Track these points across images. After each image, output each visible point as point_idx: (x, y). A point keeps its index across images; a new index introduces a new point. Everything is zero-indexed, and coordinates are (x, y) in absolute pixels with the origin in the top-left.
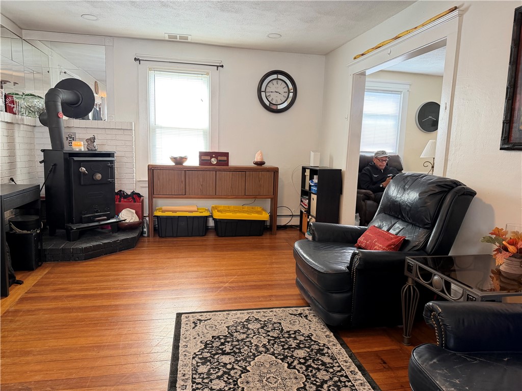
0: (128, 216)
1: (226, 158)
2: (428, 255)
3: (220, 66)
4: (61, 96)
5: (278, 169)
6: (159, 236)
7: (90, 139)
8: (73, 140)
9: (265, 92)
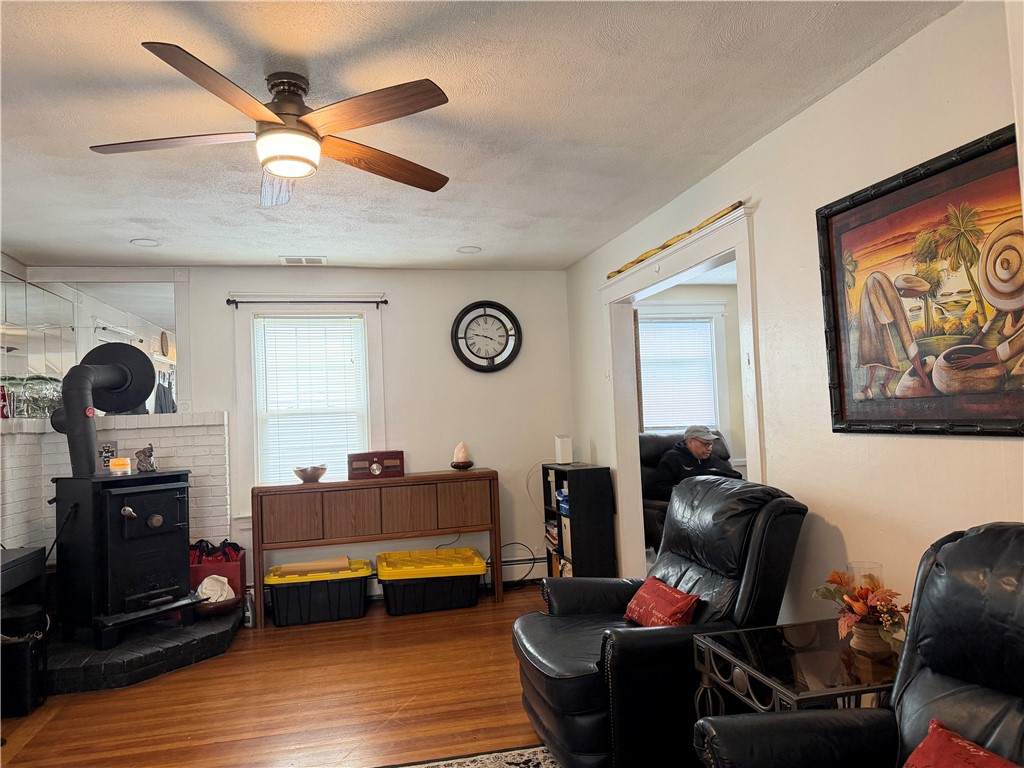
0: (214, 589)
1: (398, 461)
2: (739, 628)
3: (382, 302)
4: (92, 379)
5: (496, 473)
6: (275, 623)
7: (143, 452)
8: (113, 455)
9: (465, 338)
